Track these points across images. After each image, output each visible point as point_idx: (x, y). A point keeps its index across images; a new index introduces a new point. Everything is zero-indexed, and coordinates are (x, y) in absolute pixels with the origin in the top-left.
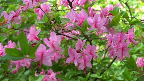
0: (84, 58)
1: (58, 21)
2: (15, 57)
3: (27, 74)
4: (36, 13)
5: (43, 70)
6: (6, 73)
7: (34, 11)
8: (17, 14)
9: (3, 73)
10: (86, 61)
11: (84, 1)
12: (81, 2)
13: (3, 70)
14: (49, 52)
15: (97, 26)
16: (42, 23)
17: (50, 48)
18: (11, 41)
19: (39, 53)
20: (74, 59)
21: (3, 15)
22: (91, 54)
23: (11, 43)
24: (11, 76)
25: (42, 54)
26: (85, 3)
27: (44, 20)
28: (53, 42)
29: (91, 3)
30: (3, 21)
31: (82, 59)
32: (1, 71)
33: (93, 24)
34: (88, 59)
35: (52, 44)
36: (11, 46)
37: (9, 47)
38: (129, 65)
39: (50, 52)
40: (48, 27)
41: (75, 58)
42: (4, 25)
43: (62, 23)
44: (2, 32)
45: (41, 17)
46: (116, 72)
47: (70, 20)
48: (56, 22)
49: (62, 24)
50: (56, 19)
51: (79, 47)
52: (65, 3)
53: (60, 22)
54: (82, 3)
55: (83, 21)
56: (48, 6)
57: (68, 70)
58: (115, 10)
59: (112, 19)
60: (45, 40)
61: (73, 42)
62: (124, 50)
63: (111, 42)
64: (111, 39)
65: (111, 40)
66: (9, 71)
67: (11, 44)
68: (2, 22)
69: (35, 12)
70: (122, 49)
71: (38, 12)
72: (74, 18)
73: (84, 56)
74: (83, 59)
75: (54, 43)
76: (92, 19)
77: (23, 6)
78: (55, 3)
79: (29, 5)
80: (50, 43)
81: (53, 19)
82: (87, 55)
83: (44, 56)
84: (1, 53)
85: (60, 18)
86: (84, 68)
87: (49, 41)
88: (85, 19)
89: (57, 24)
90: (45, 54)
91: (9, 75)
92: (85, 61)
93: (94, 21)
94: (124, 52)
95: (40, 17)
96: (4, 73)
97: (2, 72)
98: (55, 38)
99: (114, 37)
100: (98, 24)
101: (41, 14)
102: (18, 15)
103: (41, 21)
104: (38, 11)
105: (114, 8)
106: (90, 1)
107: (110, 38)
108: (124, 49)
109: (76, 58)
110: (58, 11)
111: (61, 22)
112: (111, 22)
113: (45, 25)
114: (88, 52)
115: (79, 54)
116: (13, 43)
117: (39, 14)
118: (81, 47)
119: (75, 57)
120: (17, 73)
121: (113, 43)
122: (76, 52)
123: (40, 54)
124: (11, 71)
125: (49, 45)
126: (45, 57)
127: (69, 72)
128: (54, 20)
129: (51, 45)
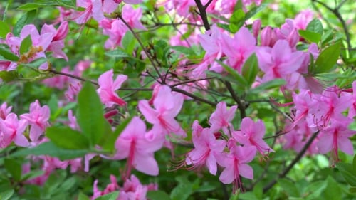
0: (234, 154)
1: (161, 52)
2: (65, 148)
3: (69, 188)
4: (104, 30)
5: (112, 177)
6: (16, 183)
7: (97, 25)
8: (60, 31)
9: (9, 183)
10: (240, 162)
11: (231, 3)
12: (222, 5)
13: (9, 175)
14: (151, 137)
15: (279, 71)
16: (118, 56)
17: (154, 127)
18: (37, 101)
19: (125, 138)
20: (208, 154)
21: (30, 36)
22: (253, 143)
23: (38, 106)
24: (29, 192)
25: (133, 143)
26: (233, 9)
27: (126, 49)
28: (163, 110)
29: (248, 7)
30: (28, 51)
31: (230, 155)
32: (4, 177)
33: (270, 65)
34: (244, 157)
35: (159, 115)
36: (39, 116)
37: (34, 117)
38: (350, 174)
39: (154, 137)
40: (134, 68)
41: (211, 152)
42: (32, 62)
43: (172, 57)
44: (19, 80)
45: (116, 41)
46: (305, 189)
47: (207, 53)
48: (157, 56)
49: (171, 60)
50: (158, 48)
51: (220, 123)
52: (179, 7)
53: (167, 54)
54: (226, 6)
55: (242, 58)
56: (135, 14)
57: (178, 179)
58: (312, 28)
59: (318, 55)
60: (143, 106)
61: (194, 108)
62: (339, 135)
63: (306, 112)
64: (305, 105)
65: (305, 107)
66: (25, 179)
67: (39, 109)
68: (26, 55)
69: (100, 26)
70: (334, 131)
71: (110, 28)
72: (221, 48)
73: (234, 147)
74: (232, 157)
75: (165, 113)
76: (268, 54)
77: (67, 11)
78: (153, 5)
79: (93, 10)
80: (156, 114)
81: (149, 47)
82: (242, 146)
83: (137, 147)
84: (11, 134)
85: (166, 44)
86: (235, 180)
87: (153, 107)
88: (251, 53)
89: (160, 61)
90: (139, 142)
91: (24, 188)
92: (236, 161)
93: (274, 58)
94: (339, 140)
95: (113, 40)
96: (12, 183)
97: (4, 181)
98: (168, 101)
99: (314, 101)
100: (282, 65)
101: (118, 32)
102: (62, 36)
103: (117, 52)
104: (108, 26)
105: (310, 23)
106: (247, 2)
107: (303, 101)
108: (341, 133)
109: (214, 152)
110: (159, 25)
111: (169, 56)
112: (315, 61)
113: (127, 62)
114: (246, 137)
115: (221, 142)
116: (44, 107)
117: (112, 34)
118: (224, 123)
119: (210, 150)
120: (46, 184)
121: (310, 115)
122: (215, 138)
123: (127, 143)
124: (30, 179)
125: (151, 120)
126: (140, 149)
127: (181, 186)
128: (152, 51)
129: (156, 118)
